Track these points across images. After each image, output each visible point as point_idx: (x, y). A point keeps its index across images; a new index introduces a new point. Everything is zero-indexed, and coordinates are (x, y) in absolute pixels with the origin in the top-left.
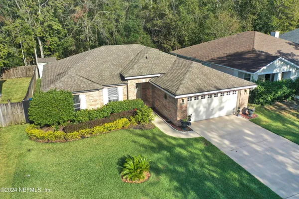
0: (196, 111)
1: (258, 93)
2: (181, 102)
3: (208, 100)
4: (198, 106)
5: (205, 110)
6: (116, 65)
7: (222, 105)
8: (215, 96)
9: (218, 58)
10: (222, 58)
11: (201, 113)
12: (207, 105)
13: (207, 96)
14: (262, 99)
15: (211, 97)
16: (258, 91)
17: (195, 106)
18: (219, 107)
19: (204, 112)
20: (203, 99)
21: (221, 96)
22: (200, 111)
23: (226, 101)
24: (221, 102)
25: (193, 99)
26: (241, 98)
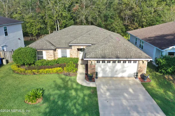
0: (103, 70)
1: (161, 65)
2: (91, 63)
3: (112, 64)
4: (105, 67)
5: (110, 70)
6: (72, 37)
7: (125, 69)
8: (118, 63)
9: (149, 37)
10: (152, 37)
11: (108, 72)
12: (112, 68)
13: (112, 62)
14: (164, 70)
15: (115, 63)
16: (161, 64)
17: (102, 67)
18: (121, 70)
19: (109, 71)
20: (109, 63)
21: (123, 63)
22: (107, 71)
23: (128, 67)
24: (123, 67)
25: (101, 62)
26: (139, 66)
